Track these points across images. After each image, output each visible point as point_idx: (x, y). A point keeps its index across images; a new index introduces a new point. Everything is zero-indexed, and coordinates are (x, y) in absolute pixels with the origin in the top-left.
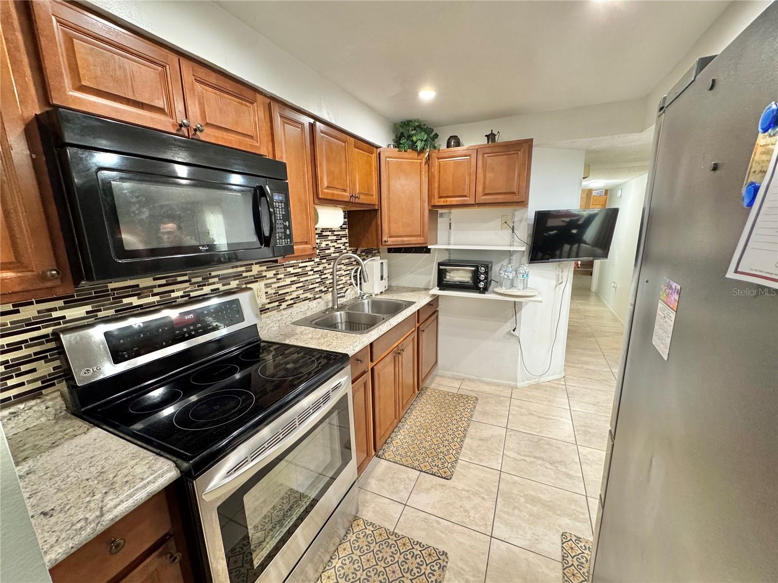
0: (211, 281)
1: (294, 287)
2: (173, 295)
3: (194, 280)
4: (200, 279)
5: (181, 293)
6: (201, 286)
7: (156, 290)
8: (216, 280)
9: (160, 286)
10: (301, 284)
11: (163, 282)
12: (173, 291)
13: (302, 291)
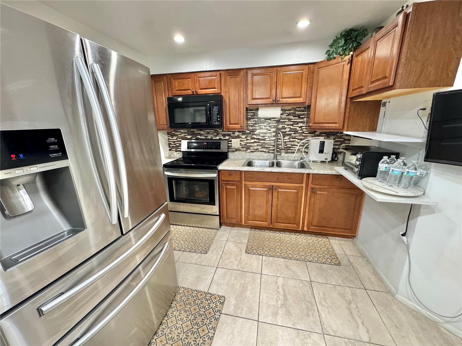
0: (219, 135)
2: (208, 137)
3: (214, 134)
4: (216, 134)
5: (210, 137)
6: (216, 136)
7: (204, 135)
8: (221, 135)
9: (205, 134)
11: (206, 133)
12: (208, 136)
13: (261, 147)
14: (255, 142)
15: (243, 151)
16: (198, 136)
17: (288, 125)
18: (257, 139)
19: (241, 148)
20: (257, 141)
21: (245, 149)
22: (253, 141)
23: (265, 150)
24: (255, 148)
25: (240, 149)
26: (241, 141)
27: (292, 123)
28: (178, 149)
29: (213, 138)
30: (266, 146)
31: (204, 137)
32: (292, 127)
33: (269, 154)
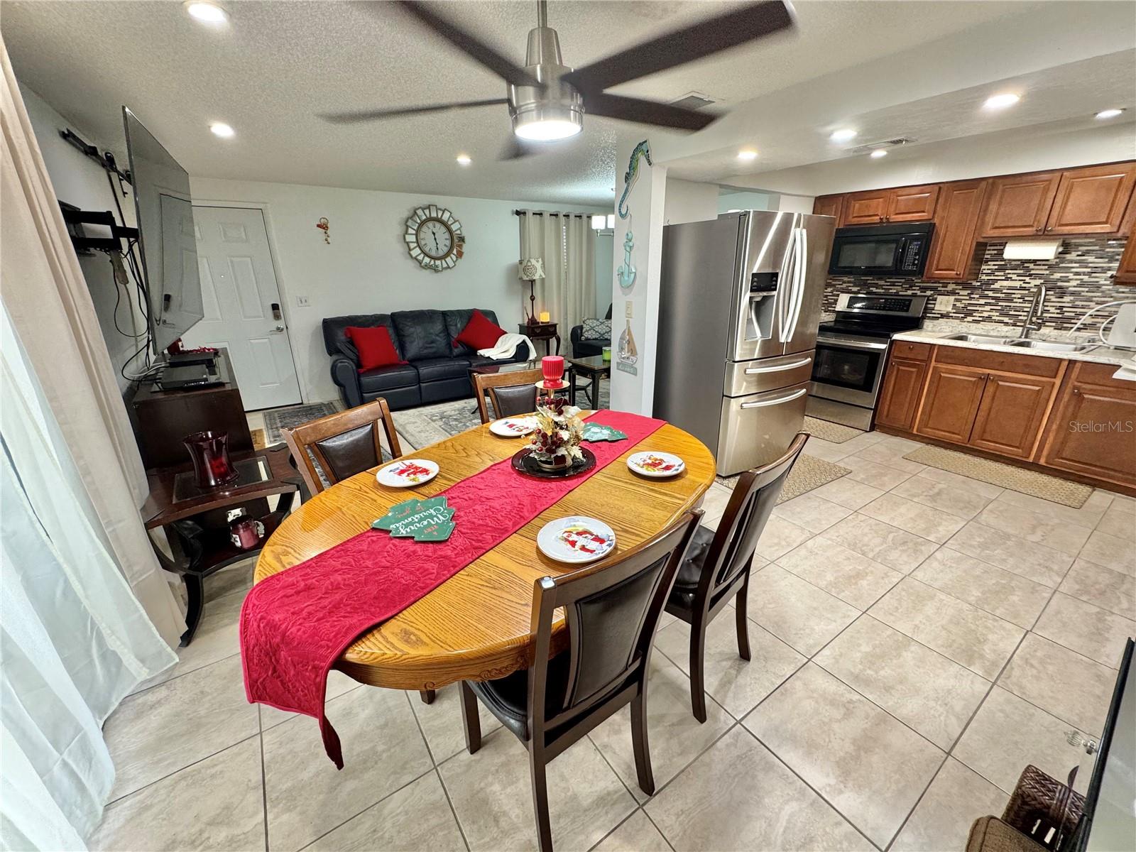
0: (914, 288)
1: (988, 308)
2: (891, 291)
3: (904, 286)
4: (908, 286)
5: (895, 291)
6: (907, 289)
7: (884, 287)
8: (918, 288)
9: (887, 285)
10: (999, 308)
11: (889, 284)
13: (998, 314)
14: (986, 304)
15: (957, 318)
16: (871, 289)
17: (1077, 274)
18: (993, 298)
19: (954, 313)
20: (993, 301)
21: (963, 315)
22: (982, 301)
23: (1006, 320)
24: (986, 314)
25: (951, 315)
26: (956, 300)
27: (1089, 270)
28: (830, 309)
29: (901, 293)
30: (1011, 313)
31: (883, 291)
32: (1086, 278)
33: (1015, 328)
